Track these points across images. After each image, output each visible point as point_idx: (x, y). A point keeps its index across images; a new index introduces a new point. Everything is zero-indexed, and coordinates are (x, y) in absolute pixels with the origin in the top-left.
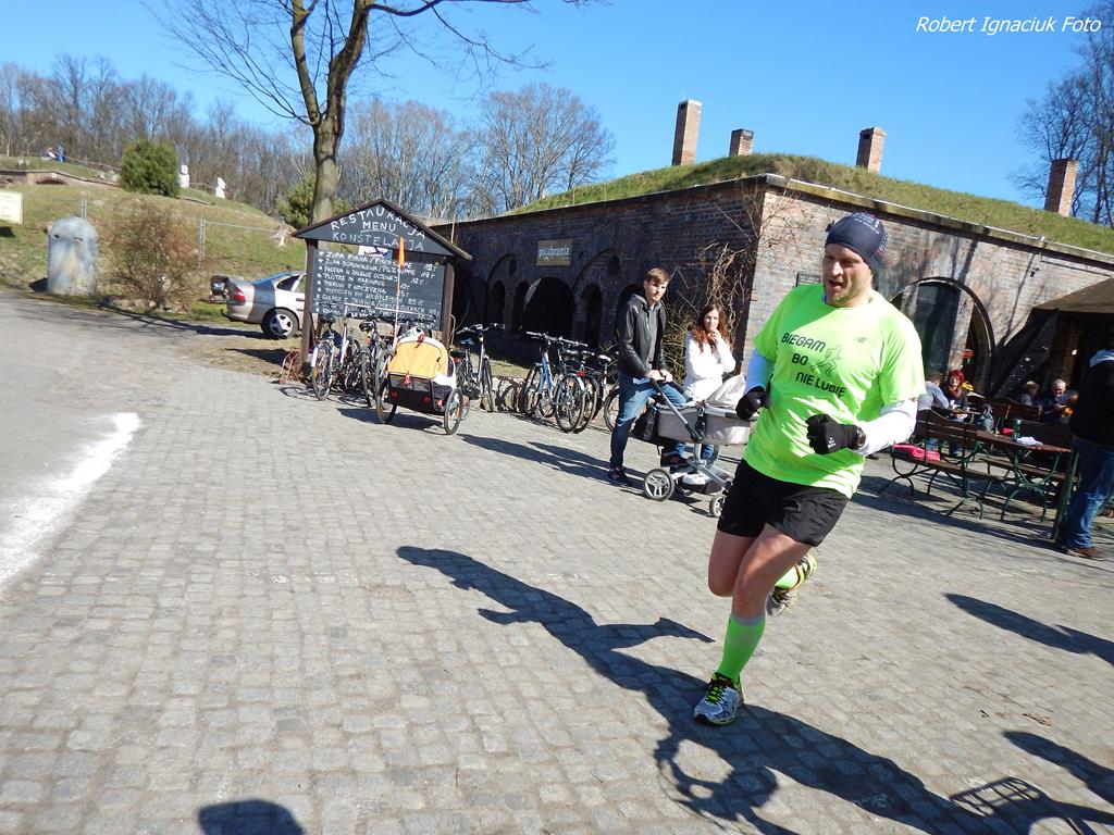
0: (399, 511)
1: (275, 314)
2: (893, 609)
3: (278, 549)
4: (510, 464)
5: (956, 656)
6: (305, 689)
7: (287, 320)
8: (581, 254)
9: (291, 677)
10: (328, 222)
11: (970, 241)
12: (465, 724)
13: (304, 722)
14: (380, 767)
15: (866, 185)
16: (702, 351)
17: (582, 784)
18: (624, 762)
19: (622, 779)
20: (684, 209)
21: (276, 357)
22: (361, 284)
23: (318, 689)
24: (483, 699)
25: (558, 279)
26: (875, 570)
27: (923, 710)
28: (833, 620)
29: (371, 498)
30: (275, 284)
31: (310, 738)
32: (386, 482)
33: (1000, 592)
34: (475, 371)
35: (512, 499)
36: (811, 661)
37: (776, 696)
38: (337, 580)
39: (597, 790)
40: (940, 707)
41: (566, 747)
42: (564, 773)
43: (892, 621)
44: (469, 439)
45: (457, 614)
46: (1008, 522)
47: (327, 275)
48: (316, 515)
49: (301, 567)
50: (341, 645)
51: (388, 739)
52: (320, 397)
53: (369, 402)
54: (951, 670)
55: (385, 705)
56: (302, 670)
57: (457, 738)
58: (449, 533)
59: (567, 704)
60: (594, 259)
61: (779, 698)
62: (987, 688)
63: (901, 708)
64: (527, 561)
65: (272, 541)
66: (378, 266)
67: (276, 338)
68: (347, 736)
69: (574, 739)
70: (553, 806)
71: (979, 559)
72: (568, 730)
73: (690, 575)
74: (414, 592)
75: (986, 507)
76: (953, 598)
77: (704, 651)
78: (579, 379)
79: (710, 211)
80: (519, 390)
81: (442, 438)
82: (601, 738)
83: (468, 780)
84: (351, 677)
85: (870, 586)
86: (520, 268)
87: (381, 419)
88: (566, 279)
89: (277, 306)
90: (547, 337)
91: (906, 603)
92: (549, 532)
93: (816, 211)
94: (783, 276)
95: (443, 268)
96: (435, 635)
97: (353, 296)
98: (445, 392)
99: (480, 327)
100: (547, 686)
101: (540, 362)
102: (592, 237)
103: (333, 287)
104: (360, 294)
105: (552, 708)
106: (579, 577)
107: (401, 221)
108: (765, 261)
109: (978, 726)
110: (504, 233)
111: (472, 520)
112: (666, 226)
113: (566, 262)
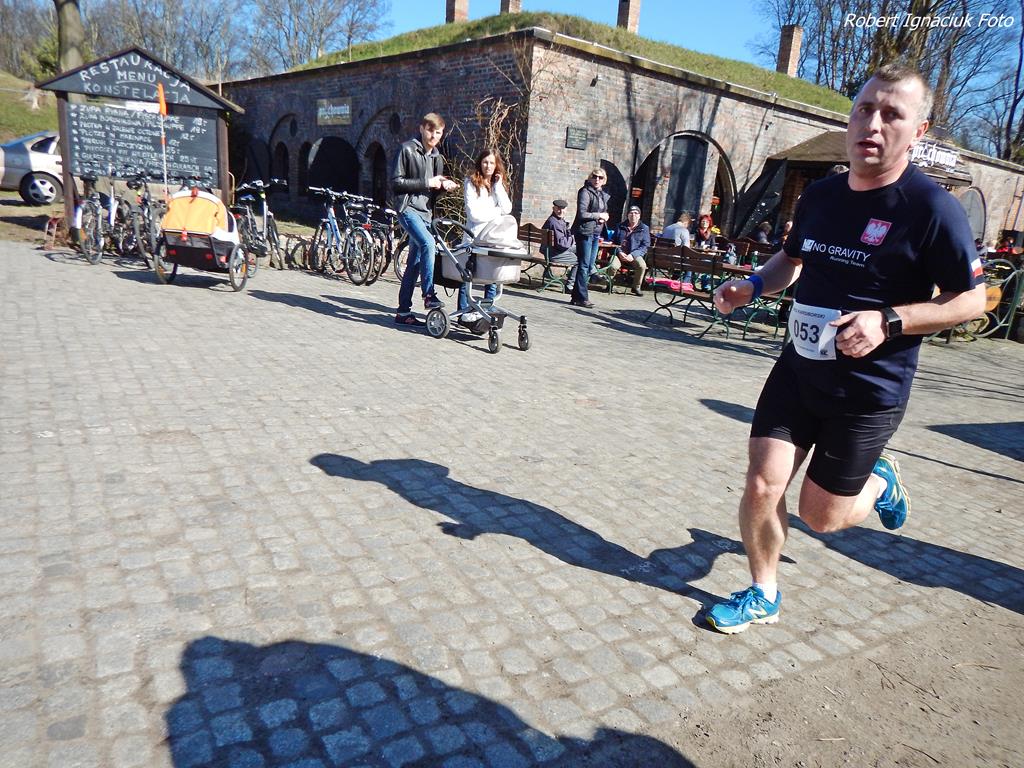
0: (183, 363)
1: (33, 179)
2: (655, 414)
3: (42, 406)
4: (301, 315)
5: (707, 447)
6: (75, 536)
7: (49, 185)
8: (362, 113)
9: (59, 525)
10: (76, 72)
11: (715, 96)
12: (254, 548)
13: (75, 566)
14: (162, 596)
15: (626, 44)
16: (479, 195)
17: (374, 586)
18: (416, 563)
19: (413, 578)
20: (458, 64)
21: (37, 223)
22: (126, 141)
23: (91, 533)
24: (274, 523)
25: (340, 139)
26: (640, 385)
27: (680, 491)
28: (605, 427)
29: (151, 352)
30: (29, 146)
31: (81, 579)
32: (167, 337)
33: (742, 394)
34: (259, 230)
35: (302, 345)
36: (586, 462)
37: (555, 493)
38: (113, 430)
39: (389, 590)
40: (693, 488)
41: (358, 557)
42: (357, 580)
43: (654, 424)
44: (258, 294)
45: (246, 451)
46: (747, 340)
47: (83, 131)
48: (88, 372)
49: (72, 421)
50: (117, 489)
51: (171, 571)
52: (92, 260)
53: (148, 264)
54: (703, 458)
55: (167, 540)
56: (72, 517)
57: (246, 562)
58: (237, 379)
59: (359, 519)
60: (374, 118)
61: (559, 494)
62: (732, 469)
63: (662, 492)
64: (318, 399)
65: (35, 399)
66: (141, 121)
67: (37, 204)
68: (125, 573)
69: (366, 549)
70: (345, 609)
71: (725, 370)
72: (360, 542)
73: (477, 400)
74: (199, 435)
75: (731, 329)
76: (704, 402)
77: (490, 463)
78: (366, 232)
79: (483, 66)
80: (308, 247)
81: (229, 295)
82: (393, 546)
83: (258, 598)
84: (130, 518)
85: (636, 397)
86: (301, 129)
87: (162, 280)
88: (349, 138)
89: (34, 170)
90: (330, 192)
91: (666, 409)
92: (341, 373)
93: (581, 66)
94: (554, 129)
95: (213, 122)
96: (223, 472)
97: (117, 153)
98: (228, 248)
99: (260, 183)
100: (340, 506)
101: (326, 217)
102: (371, 94)
103: (92, 144)
104: (125, 152)
105: (344, 525)
106: (371, 409)
107: (160, 71)
108: (537, 115)
109: (725, 499)
110: (281, 92)
111: (261, 366)
112: (442, 81)
113: (347, 120)
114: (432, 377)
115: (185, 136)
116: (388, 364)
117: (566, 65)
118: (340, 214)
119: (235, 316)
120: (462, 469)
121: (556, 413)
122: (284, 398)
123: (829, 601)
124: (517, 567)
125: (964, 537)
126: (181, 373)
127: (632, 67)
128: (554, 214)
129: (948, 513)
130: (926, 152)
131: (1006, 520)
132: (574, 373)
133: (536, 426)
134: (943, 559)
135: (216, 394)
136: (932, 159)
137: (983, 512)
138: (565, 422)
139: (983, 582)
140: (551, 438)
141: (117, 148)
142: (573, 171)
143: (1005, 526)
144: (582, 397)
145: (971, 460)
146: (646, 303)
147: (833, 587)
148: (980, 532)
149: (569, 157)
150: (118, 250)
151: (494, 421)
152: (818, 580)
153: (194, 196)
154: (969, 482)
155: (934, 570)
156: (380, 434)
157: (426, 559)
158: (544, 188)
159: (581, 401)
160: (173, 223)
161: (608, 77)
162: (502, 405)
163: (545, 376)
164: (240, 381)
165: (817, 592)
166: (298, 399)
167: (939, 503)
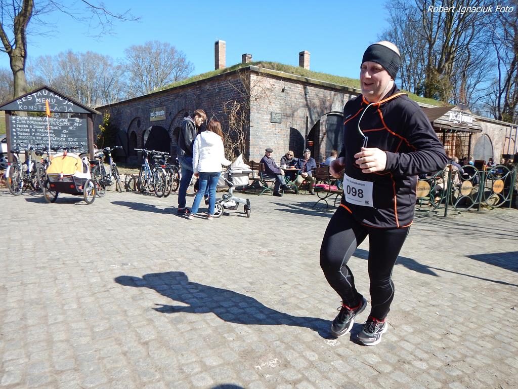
0: (29, 244)
1: (3, 156)
2: (306, 257)
8: (170, 113)
10: (14, 101)
11: (347, 95)
18: (109, 371)
20: (215, 86)
22: (40, 132)
24: (21, 348)
25: (160, 127)
26: (301, 241)
27: (310, 306)
28: (273, 267)
29: (13, 240)
30: (1, 140)
32: (30, 230)
35: (110, 230)
36: (254, 289)
40: (319, 303)
41: (67, 370)
43: (304, 264)
45: (33, 297)
47: (18, 129)
52: (18, 194)
59: (84, 340)
60: (177, 115)
63: (298, 307)
64: (101, 261)
69: (78, 363)
72: (76, 358)
73: (201, 255)
74: (9, 289)
78: (163, 169)
79: (227, 86)
81: (83, 206)
85: (297, 248)
86: (143, 124)
87: (48, 201)
88: (165, 126)
89: (3, 152)
90: (146, 151)
91: (313, 254)
92: (124, 244)
93: (276, 83)
94: (264, 114)
95: (85, 120)
96: (8, 313)
97: (36, 139)
98: (83, 181)
100: (76, 331)
101: (144, 164)
102: (175, 104)
103: (23, 135)
104: (40, 138)
105: (71, 345)
106: (131, 265)
107: (58, 97)
108: (255, 107)
110: (133, 107)
111: (77, 243)
112: (208, 95)
113: (164, 118)
114: (178, 244)
115: (71, 128)
116: (155, 238)
117: (268, 82)
118: (152, 161)
119: (79, 217)
121: (245, 260)
122: (80, 262)
123: (399, 383)
124: (181, 369)
125: (492, 328)
126: (24, 251)
127: (306, 84)
128: (266, 155)
129: (481, 312)
130: (456, 116)
132: (264, 237)
133: (231, 269)
134: (478, 345)
135: (38, 262)
136: (460, 120)
137: (503, 309)
138: (249, 265)
139: (506, 361)
140: (238, 276)
141: (36, 137)
142: (276, 134)
144: (265, 250)
145: (494, 276)
146: (314, 199)
147: (403, 371)
148: (501, 324)
149: (273, 127)
150: (34, 188)
151: (205, 267)
152: (393, 365)
153: (65, 155)
154: (494, 290)
155: (472, 353)
157: (117, 367)
158: (261, 143)
159: (263, 252)
160: (52, 170)
161: (290, 88)
162: (215, 257)
163: (247, 239)
164: (58, 253)
165: (391, 376)
166: (89, 261)
167: (476, 305)
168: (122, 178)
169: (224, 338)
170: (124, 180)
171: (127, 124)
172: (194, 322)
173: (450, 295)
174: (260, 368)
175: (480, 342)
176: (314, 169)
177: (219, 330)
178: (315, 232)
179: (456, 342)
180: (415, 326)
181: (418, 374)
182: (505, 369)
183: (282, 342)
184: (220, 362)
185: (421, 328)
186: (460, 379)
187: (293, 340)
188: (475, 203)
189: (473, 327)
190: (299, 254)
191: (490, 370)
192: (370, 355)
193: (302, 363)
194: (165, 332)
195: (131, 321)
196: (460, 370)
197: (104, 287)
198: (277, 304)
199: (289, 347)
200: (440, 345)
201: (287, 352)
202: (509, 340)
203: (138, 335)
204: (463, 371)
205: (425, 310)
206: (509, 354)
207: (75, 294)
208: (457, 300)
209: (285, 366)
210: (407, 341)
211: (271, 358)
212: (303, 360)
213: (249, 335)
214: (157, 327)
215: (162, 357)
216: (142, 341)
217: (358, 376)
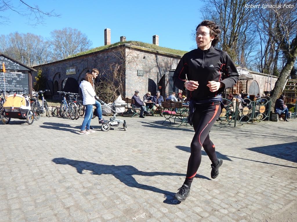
2: (160, 153)
5: (175, 163)
8: (79, 70)
20: (105, 55)
25: (73, 78)
26: (156, 144)
27: (163, 181)
28: (141, 160)
35: (43, 140)
40: (168, 179)
43: (158, 157)
54: (173, 167)
59: (31, 208)
60: (82, 72)
61: (117, 188)
64: (39, 159)
66: (4, 76)
73: (99, 154)
76: (178, 147)
77: (95, 177)
78: (75, 104)
79: (112, 55)
80: (59, 109)
85: (154, 148)
86: (62, 76)
87: (4, 123)
88: (75, 78)
90: (64, 92)
91: (164, 151)
92: (52, 149)
93: (140, 53)
94: (134, 71)
95: (27, 74)
98: (26, 111)
99: (42, 91)
100: (25, 203)
101: (63, 100)
102: (81, 65)
105: (23, 211)
107: (10, 61)
108: (128, 67)
109: (178, 183)
110: (56, 66)
111: (24, 149)
112: (101, 60)
113: (75, 73)
114: (85, 148)
115: (18, 79)
116: (71, 144)
117: (135, 53)
118: (68, 99)
119: (24, 133)
120: (83, 181)
121: (125, 156)
122: (26, 160)
125: (261, 188)
127: (157, 54)
128: (135, 95)
129: (255, 180)
130: (239, 71)
131: (275, 180)
132: (135, 142)
134: (254, 198)
136: (241, 73)
137: (267, 178)
138: (127, 159)
139: (269, 206)
142: (140, 82)
143: (274, 182)
144: (136, 150)
145: (262, 159)
146: (162, 119)
147: (214, 215)
148: (266, 185)
149: (139, 79)
152: (209, 213)
153: (15, 96)
154: (262, 167)
156: (56, 170)
158: (132, 87)
159: (135, 151)
160: (6, 105)
161: (148, 56)
162: (107, 155)
163: (125, 144)
164: (12, 155)
165: (208, 219)
166: (31, 160)
167: (252, 176)
168: (50, 108)
169: (114, 202)
170: (51, 110)
171: (52, 76)
172: (96, 194)
173: (239, 171)
174: (135, 219)
175: (255, 197)
176: (163, 102)
177: (111, 198)
178: (164, 138)
179: (242, 197)
180: (220, 190)
181: (223, 216)
182: (268, 210)
183: (148, 203)
184: (112, 217)
185: (224, 190)
186: (245, 218)
187: (154, 202)
188: (250, 119)
189: (251, 188)
190: (155, 152)
191: (261, 211)
192: (197, 208)
193: (159, 215)
194: (80, 200)
195: (58, 195)
196: (245, 213)
197: (41, 175)
198: (144, 181)
199: (152, 206)
200: (234, 199)
201: (151, 209)
202: (270, 194)
203: (63, 203)
204: (246, 213)
205: (225, 180)
206: (271, 202)
207: (23, 180)
208: (243, 174)
209: (150, 217)
210: (216, 198)
211: (142, 213)
212: (160, 213)
213: (128, 200)
214: (74, 198)
215: (78, 216)
216: (66, 207)
217: (191, 220)
